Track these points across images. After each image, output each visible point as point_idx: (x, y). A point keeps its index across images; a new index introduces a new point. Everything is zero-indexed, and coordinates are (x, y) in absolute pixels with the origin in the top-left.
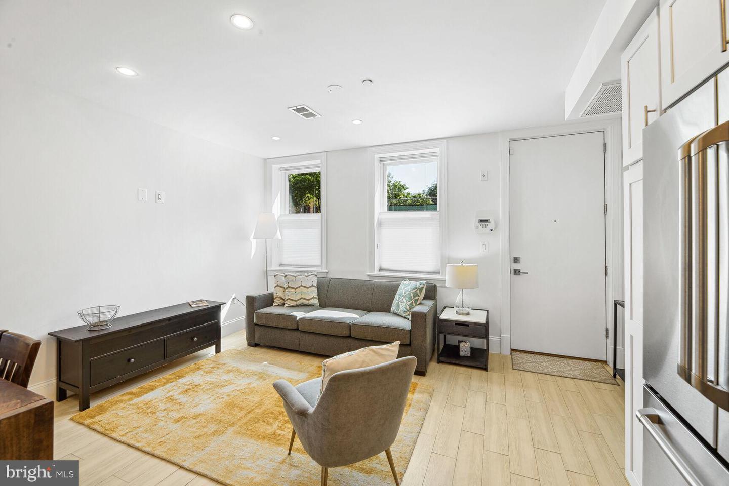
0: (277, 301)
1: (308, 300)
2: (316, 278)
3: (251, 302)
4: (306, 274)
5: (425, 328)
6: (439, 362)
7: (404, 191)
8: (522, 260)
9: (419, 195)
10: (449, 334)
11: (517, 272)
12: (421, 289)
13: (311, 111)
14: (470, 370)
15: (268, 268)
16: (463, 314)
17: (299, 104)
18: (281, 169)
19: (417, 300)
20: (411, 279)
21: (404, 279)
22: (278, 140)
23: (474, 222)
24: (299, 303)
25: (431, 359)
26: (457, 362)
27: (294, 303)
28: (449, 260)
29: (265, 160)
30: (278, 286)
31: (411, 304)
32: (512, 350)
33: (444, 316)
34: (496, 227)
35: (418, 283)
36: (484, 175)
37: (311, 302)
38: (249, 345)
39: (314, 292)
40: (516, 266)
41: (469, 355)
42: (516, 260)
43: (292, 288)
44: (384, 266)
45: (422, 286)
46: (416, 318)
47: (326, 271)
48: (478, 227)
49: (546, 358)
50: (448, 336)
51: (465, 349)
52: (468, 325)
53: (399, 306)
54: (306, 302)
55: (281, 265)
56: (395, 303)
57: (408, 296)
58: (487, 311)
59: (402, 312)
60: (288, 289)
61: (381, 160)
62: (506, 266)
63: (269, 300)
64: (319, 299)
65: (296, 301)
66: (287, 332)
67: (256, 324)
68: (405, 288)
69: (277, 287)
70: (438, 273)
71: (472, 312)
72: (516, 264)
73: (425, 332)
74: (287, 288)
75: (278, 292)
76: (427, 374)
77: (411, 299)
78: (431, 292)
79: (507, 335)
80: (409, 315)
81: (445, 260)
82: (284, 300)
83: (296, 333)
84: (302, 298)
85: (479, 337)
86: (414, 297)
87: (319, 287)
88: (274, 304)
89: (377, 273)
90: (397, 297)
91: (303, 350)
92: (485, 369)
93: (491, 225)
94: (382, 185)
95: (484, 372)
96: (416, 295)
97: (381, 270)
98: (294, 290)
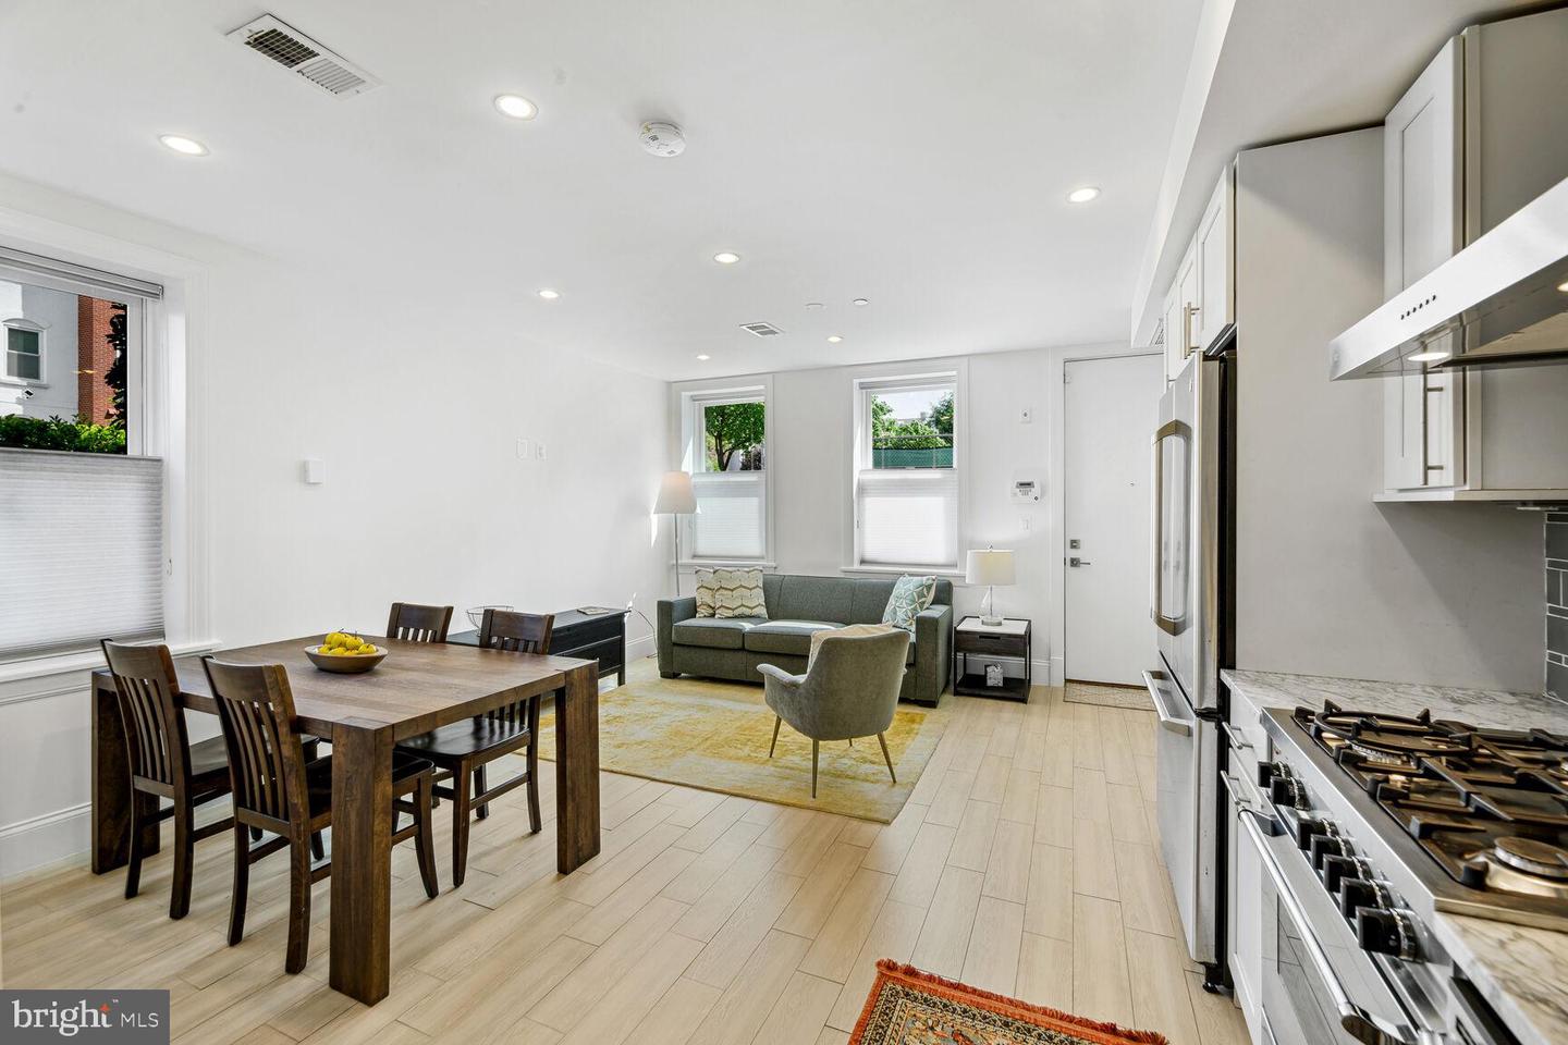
0: (702, 611)
1: (752, 608)
2: (761, 575)
3: (665, 609)
4: (746, 569)
5: (936, 639)
6: (957, 693)
7: (884, 417)
8: (1082, 544)
9: (914, 424)
10: (971, 651)
11: (1075, 563)
12: (929, 587)
13: (772, 328)
14: (1000, 703)
15: (679, 562)
16: (993, 624)
17: (757, 321)
18: (694, 399)
19: (924, 603)
20: (911, 575)
21: (902, 574)
22: (706, 360)
23: (1011, 485)
24: (737, 612)
25: (944, 691)
26: (983, 693)
27: (730, 613)
28: (972, 545)
29: (669, 384)
30: (702, 586)
31: (915, 609)
32: (1067, 681)
33: (964, 627)
34: (1043, 493)
35: (925, 578)
36: (1025, 415)
37: (756, 611)
38: (664, 675)
39: (758, 598)
40: (1073, 554)
41: (1001, 684)
42: (1074, 544)
43: (726, 589)
44: (869, 556)
45: (930, 582)
46: (923, 624)
47: (774, 564)
48: (1015, 494)
49: (1116, 690)
50: (970, 657)
51: (995, 677)
52: (998, 638)
53: (895, 613)
54: (748, 612)
55: (695, 556)
56: (888, 609)
57: (910, 597)
58: (1030, 621)
59: (900, 621)
60: (720, 592)
61: (863, 386)
62: (1058, 552)
63: (691, 609)
64: (767, 608)
65: (733, 610)
66: (727, 654)
67: (675, 644)
68: (904, 589)
69: (702, 589)
70: (954, 566)
71: (1003, 622)
72: (1074, 550)
73: (936, 644)
74: (718, 589)
75: (703, 597)
76: (939, 706)
77: (914, 601)
78: (944, 594)
79: (1058, 658)
80: (911, 624)
81: (964, 544)
82: (713, 608)
83: (740, 655)
84: (742, 605)
85: (1015, 655)
86: (919, 598)
87: (767, 588)
88: (697, 615)
89: (856, 566)
90: (892, 600)
91: (752, 680)
92: (1024, 701)
93: (1036, 491)
94: (864, 425)
95: (1021, 705)
96: (921, 595)
97: (863, 562)
98: (730, 593)
